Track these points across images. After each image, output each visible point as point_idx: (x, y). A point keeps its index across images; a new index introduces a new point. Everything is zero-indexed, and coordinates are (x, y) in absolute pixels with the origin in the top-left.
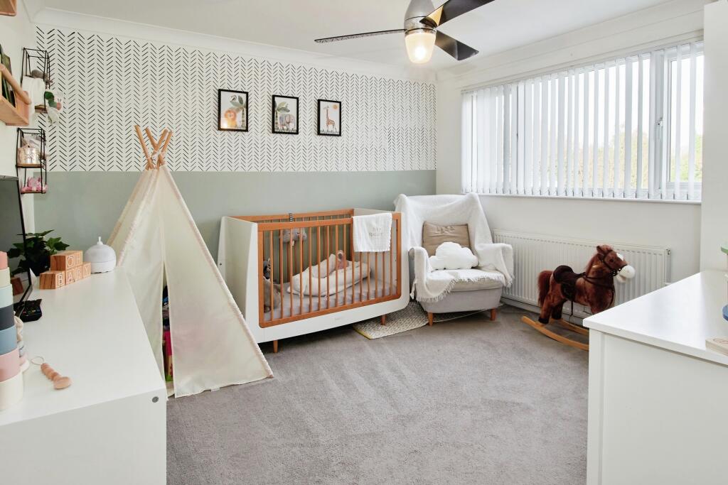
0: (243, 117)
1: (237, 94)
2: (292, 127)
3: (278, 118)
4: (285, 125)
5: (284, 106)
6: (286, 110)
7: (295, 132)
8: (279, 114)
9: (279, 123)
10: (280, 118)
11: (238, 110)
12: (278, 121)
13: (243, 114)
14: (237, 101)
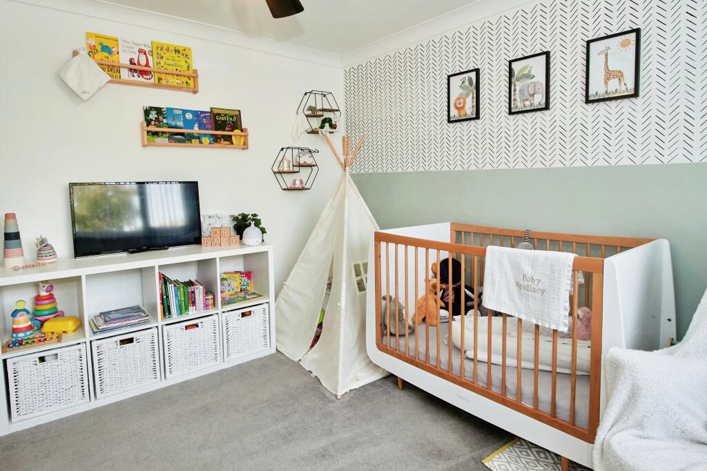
0: (473, 102)
1: (466, 76)
2: (539, 99)
3: (517, 92)
4: (527, 100)
5: (526, 72)
6: (529, 76)
7: (544, 106)
8: (518, 86)
9: (518, 99)
10: (520, 91)
11: (467, 95)
12: (517, 96)
13: (473, 98)
14: (467, 83)
